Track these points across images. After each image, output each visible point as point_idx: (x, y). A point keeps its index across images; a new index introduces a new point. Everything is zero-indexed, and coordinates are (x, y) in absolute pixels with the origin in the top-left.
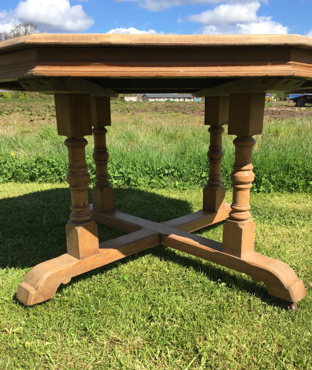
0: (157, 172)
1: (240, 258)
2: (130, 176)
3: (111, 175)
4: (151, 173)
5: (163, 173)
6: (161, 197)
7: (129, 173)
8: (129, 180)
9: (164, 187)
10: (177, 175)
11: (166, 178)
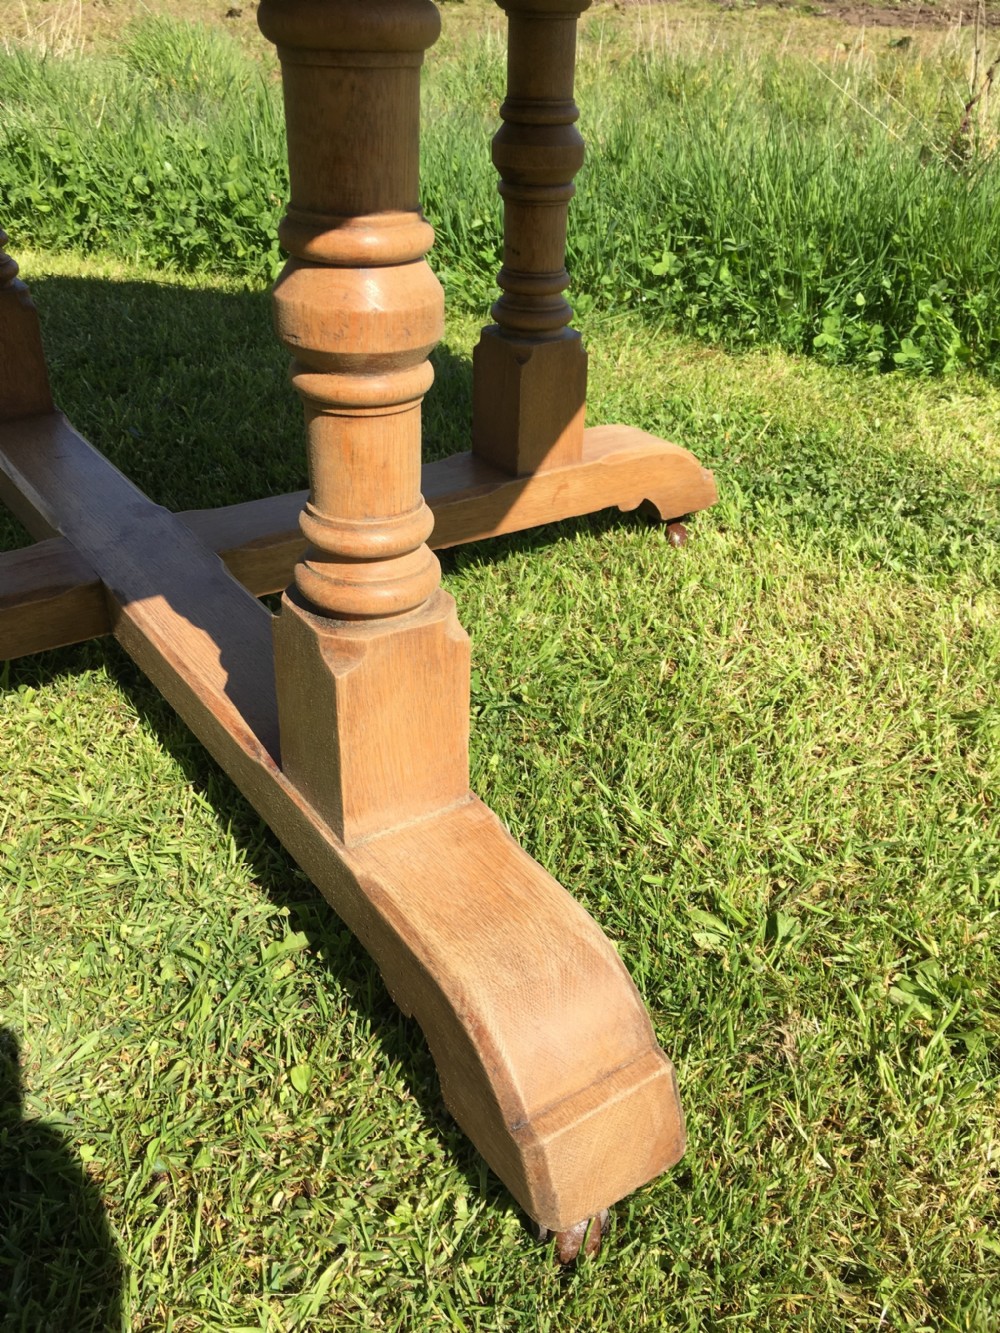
1: (342, 846)
3: (272, 233)
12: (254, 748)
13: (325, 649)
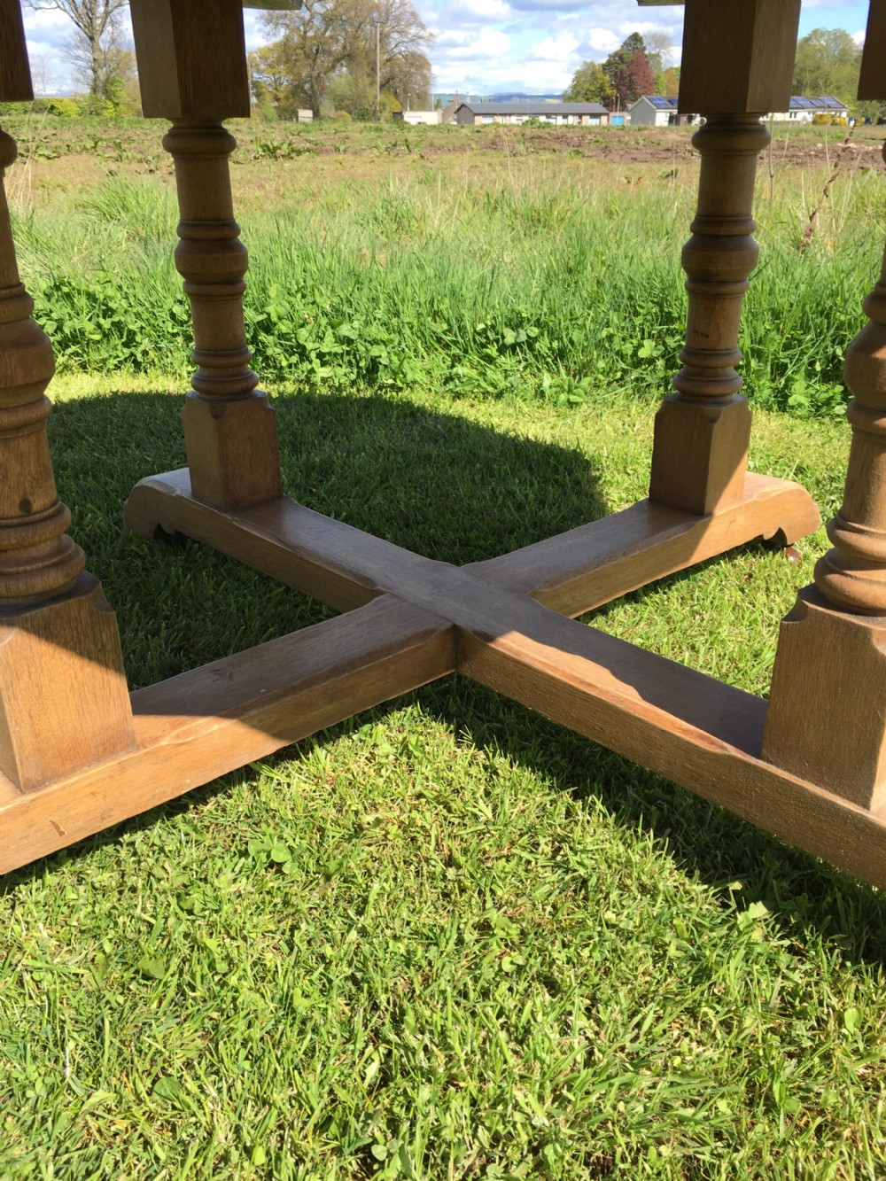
0: (477, 338)
1: (866, 806)
2: (375, 351)
3: (309, 346)
4: (456, 343)
5: (497, 341)
6: (484, 434)
7: (375, 342)
8: (374, 365)
9: (499, 396)
10: (549, 349)
11: (507, 361)
12: (712, 743)
13: (878, 640)
